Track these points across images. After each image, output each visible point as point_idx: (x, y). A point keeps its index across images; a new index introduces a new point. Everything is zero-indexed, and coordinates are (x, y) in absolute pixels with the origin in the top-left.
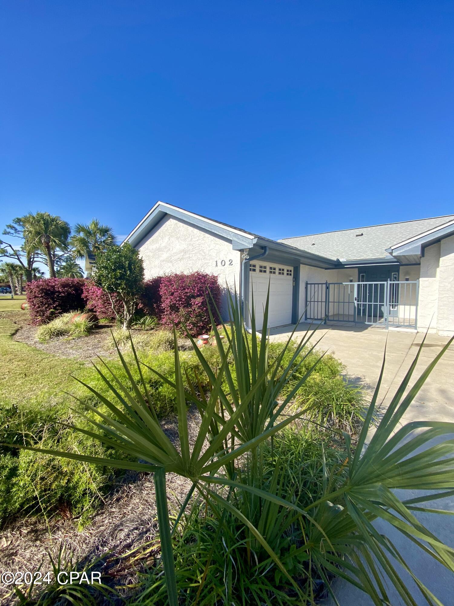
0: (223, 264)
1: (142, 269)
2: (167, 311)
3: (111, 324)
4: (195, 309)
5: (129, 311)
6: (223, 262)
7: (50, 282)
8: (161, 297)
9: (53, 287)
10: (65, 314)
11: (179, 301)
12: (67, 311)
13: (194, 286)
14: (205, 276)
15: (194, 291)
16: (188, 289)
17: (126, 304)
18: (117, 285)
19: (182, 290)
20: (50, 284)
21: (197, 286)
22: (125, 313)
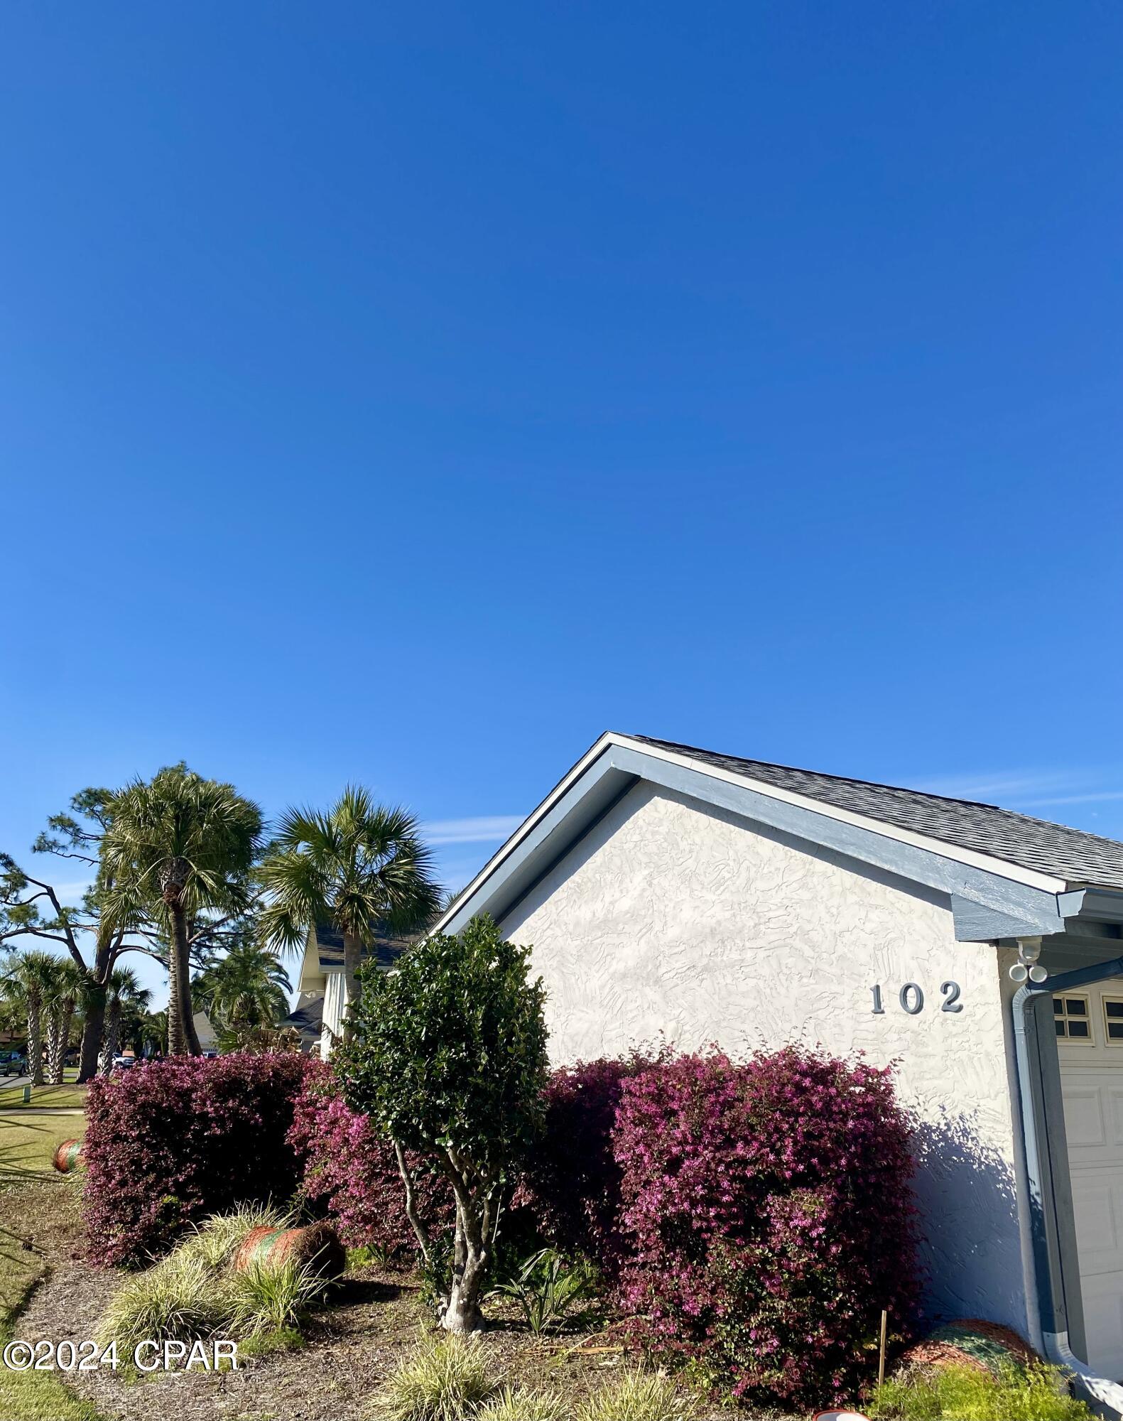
0: (912, 1003)
1: (537, 1034)
2: (648, 1249)
3: (392, 1279)
4: (783, 1252)
5: (474, 1232)
6: (911, 992)
7: (174, 1076)
8: (621, 1173)
9: (185, 1095)
10: (218, 1221)
11: (709, 1201)
12: (225, 1207)
13: (778, 1129)
14: (823, 1075)
15: (778, 1153)
16: (747, 1143)
17: (465, 1198)
18: (435, 1116)
19: (718, 1148)
20: (175, 1083)
21: (792, 1129)
22: (458, 1238)
